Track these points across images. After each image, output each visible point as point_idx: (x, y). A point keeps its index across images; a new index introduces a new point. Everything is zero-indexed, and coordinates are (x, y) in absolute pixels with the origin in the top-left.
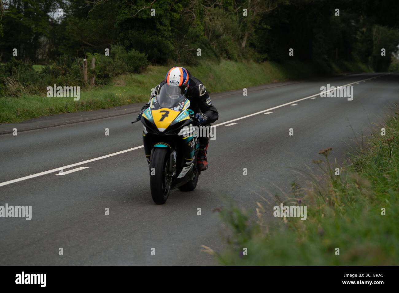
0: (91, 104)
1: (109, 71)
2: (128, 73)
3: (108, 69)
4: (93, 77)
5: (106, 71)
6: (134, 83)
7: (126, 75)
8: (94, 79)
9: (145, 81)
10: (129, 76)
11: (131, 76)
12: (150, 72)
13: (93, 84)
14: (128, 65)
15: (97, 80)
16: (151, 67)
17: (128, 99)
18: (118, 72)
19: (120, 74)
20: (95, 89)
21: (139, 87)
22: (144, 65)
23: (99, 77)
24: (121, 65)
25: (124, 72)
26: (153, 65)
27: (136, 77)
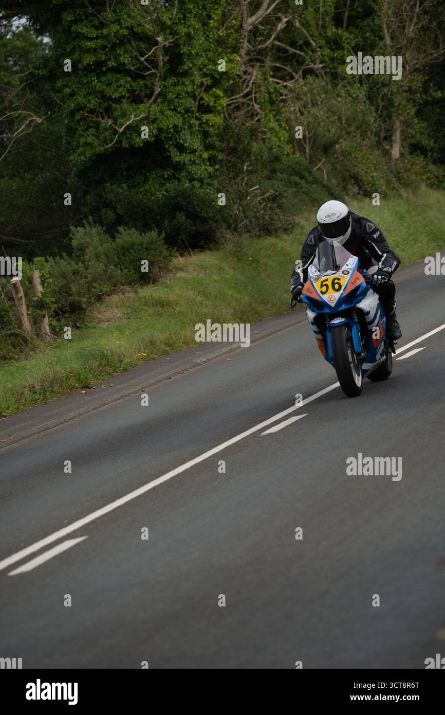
0: (52, 383)
1: (79, 294)
2: (127, 288)
3: (74, 289)
4: (44, 316)
5: (71, 295)
6: (146, 308)
7: (123, 294)
8: (46, 320)
9: (172, 298)
10: (132, 295)
11: (136, 292)
12: (180, 274)
13: (46, 334)
14: (121, 269)
15: (54, 323)
16: (179, 261)
17: (140, 351)
18: (102, 291)
19: (109, 295)
20: (56, 344)
21: (160, 315)
22: (161, 258)
23: (58, 314)
24: (106, 271)
25: (115, 286)
26: (182, 255)
27: (148, 292)
